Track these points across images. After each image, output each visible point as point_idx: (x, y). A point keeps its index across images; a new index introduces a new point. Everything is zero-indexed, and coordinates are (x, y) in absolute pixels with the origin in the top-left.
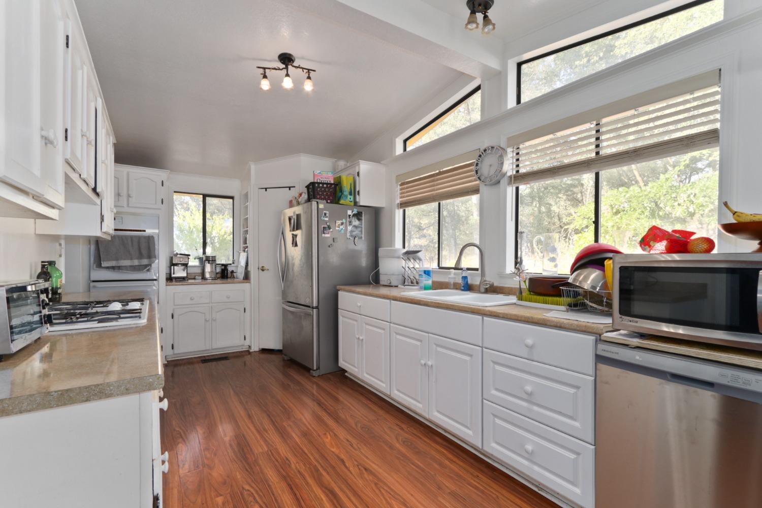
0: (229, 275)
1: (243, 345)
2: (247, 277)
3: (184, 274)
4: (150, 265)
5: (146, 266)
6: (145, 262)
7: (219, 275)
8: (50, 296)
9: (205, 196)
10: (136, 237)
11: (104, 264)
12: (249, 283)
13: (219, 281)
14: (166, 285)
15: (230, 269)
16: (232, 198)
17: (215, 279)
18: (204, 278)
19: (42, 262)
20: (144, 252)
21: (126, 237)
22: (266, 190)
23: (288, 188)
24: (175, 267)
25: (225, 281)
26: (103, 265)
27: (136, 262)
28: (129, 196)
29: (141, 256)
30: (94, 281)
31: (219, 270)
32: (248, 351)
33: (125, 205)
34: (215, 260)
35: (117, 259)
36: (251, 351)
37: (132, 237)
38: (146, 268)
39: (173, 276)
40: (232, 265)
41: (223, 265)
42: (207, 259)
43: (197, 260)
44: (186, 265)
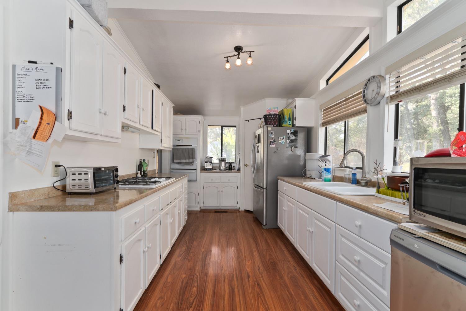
0: (233, 168)
1: (236, 207)
2: (239, 170)
3: (211, 167)
4: (193, 162)
5: (192, 162)
6: (191, 160)
7: (228, 168)
8: (142, 174)
9: (222, 127)
10: (187, 148)
11: (175, 161)
12: (240, 173)
13: (227, 171)
14: (201, 172)
15: (233, 165)
16: (235, 127)
17: (225, 170)
18: (220, 170)
19: (140, 160)
20: (191, 156)
21: (184, 149)
22: (248, 121)
23: (259, 119)
24: (207, 163)
25: (230, 171)
26: (175, 162)
27: (187, 161)
28: (186, 130)
29: (189, 158)
30: (172, 169)
31: (227, 165)
32: (239, 210)
33: (184, 134)
34: (225, 160)
35: (180, 159)
36: (240, 210)
37: (186, 149)
38: (191, 163)
39: (206, 168)
40: (235, 163)
41: (229, 163)
42: (222, 160)
43: (218, 160)
44: (211, 162)
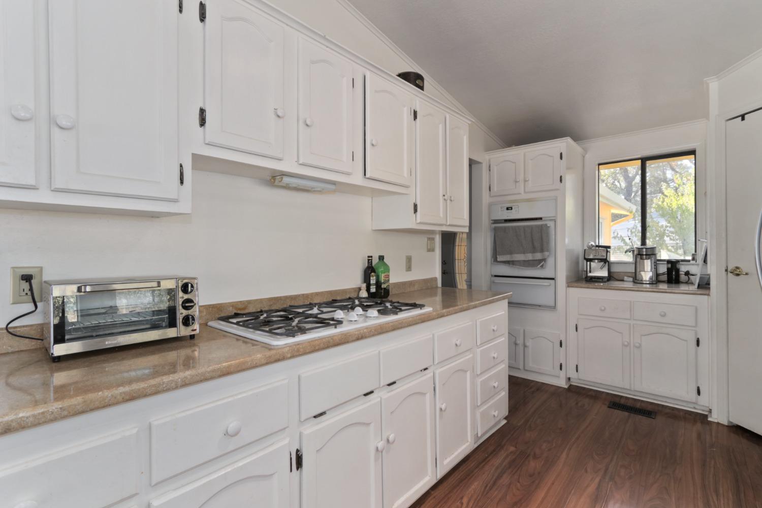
0: (683, 278)
1: (695, 403)
2: (704, 285)
3: (604, 273)
4: (544, 260)
5: (540, 261)
6: (538, 256)
7: (665, 278)
8: (373, 289)
9: (644, 160)
10: (528, 226)
11: (500, 258)
12: (708, 295)
13: (663, 286)
14: (568, 286)
15: (683, 269)
16: (692, 152)
17: (656, 280)
18: (636, 280)
19: (369, 257)
20: (537, 244)
21: (518, 227)
22: (743, 119)
24: (592, 263)
25: (674, 288)
26: (498, 260)
27: (530, 257)
28: (525, 181)
29: (534, 250)
30: (496, 276)
31: (663, 269)
32: (706, 416)
33: (522, 191)
34: (655, 255)
35: (511, 253)
36: (710, 419)
37: (524, 227)
38: (540, 263)
39: (590, 275)
40: (692, 262)
41: (669, 262)
42: (644, 253)
43: (631, 254)
44: (605, 261)
